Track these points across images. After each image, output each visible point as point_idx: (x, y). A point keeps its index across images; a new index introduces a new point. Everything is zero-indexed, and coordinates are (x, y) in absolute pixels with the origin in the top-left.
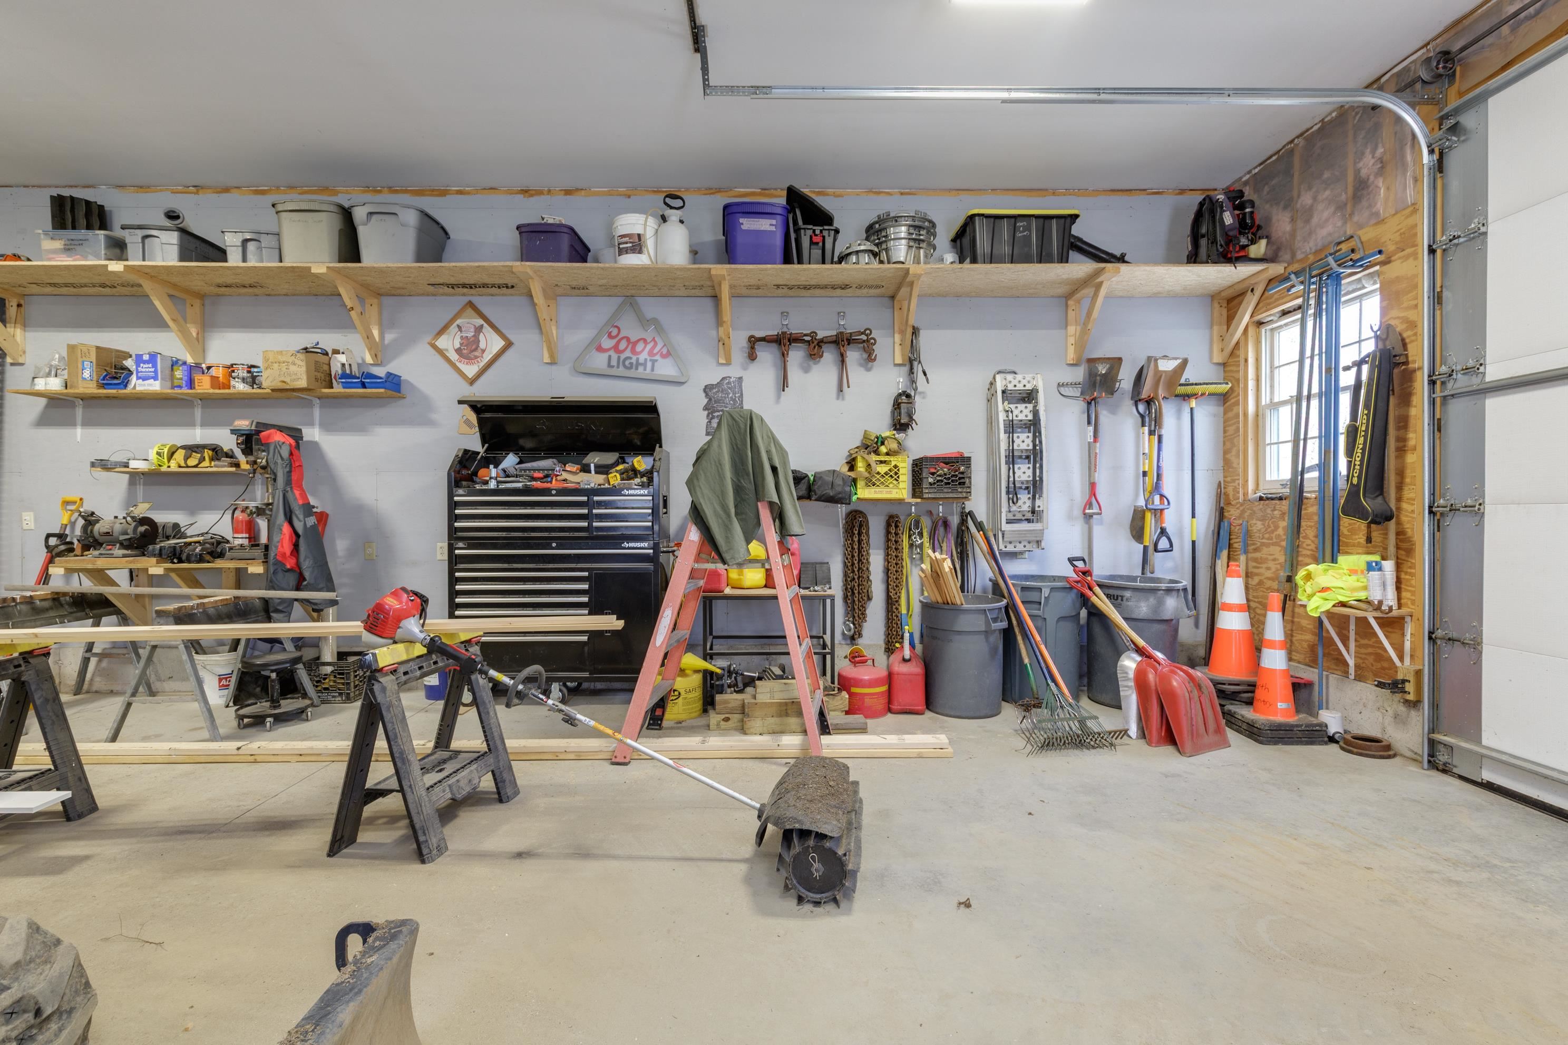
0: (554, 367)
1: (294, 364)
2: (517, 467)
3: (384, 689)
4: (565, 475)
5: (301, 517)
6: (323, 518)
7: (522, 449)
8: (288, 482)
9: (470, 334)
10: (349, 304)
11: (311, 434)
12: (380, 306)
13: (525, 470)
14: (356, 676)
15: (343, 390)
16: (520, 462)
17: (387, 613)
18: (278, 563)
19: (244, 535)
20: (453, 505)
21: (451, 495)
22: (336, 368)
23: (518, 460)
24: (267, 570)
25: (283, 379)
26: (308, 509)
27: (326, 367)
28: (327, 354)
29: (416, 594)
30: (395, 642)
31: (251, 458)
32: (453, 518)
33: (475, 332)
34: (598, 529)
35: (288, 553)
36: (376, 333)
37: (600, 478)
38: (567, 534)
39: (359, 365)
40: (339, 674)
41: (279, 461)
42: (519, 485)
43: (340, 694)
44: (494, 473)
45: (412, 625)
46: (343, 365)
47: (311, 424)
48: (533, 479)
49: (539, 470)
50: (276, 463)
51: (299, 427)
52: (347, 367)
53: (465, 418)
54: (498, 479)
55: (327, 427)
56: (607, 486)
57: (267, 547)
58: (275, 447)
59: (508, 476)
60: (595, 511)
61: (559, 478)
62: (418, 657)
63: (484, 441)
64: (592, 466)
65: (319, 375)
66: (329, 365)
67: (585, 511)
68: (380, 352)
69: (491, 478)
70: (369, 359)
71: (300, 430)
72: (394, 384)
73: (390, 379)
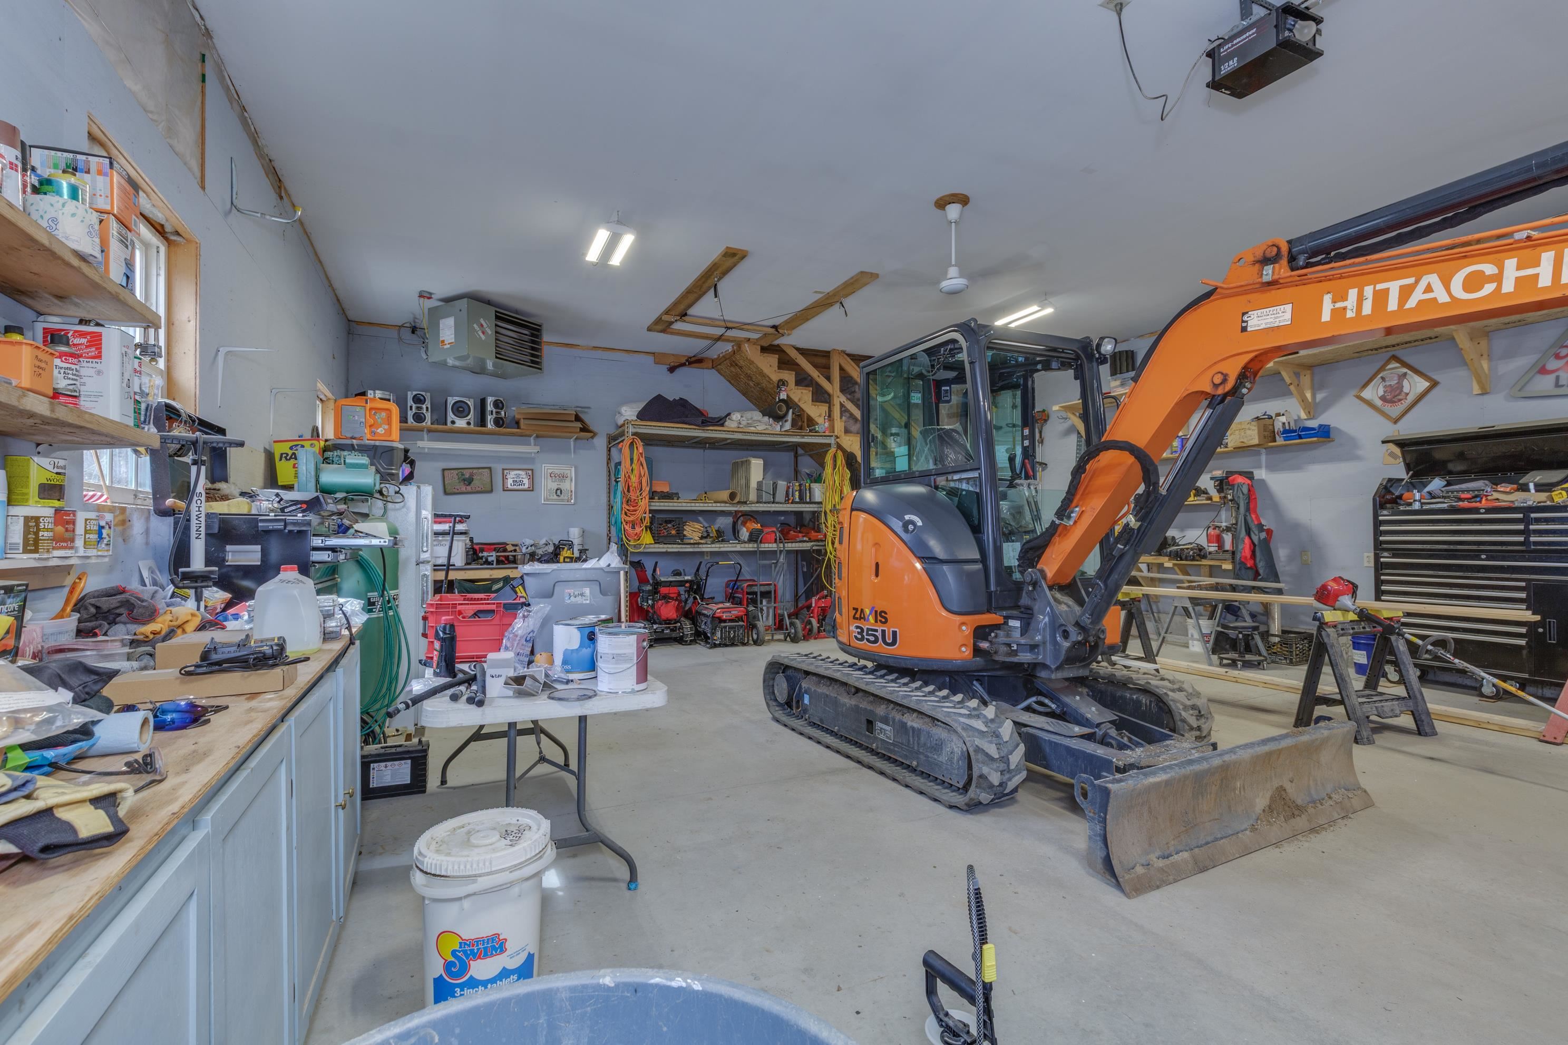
0: (1485, 397)
1: (1249, 429)
2: (1443, 489)
3: (1328, 635)
4: (1496, 495)
5: (1257, 532)
6: (1269, 532)
7: (1450, 473)
8: (1248, 509)
9: (1394, 383)
10: (1288, 380)
11: (1260, 474)
12: (1313, 375)
13: (1452, 492)
14: (1297, 648)
15: (1284, 443)
16: (1449, 484)
17: (1329, 592)
18: (1242, 563)
19: (1215, 545)
20: (1377, 523)
21: (1376, 516)
22: (1278, 426)
23: (1445, 483)
24: (1234, 567)
25: (1242, 440)
26: (1260, 527)
27: (1271, 427)
28: (1272, 418)
29: (1348, 581)
30: (1335, 609)
31: (1223, 495)
32: (1377, 533)
33: (1399, 379)
34: (1536, 543)
35: (1249, 557)
36: (1309, 395)
37: (1543, 496)
38: (1499, 548)
39: (1295, 421)
40: (1284, 644)
41: (1241, 496)
42: (1445, 505)
43: (1286, 659)
44: (1417, 496)
45: (1346, 600)
46: (1284, 424)
47: (1260, 467)
48: (1460, 499)
49: (1468, 491)
50: (1239, 497)
51: (1251, 470)
52: (1287, 425)
53: (1389, 451)
54: (1422, 501)
55: (1271, 468)
56: (1549, 503)
57: (1233, 553)
58: (1238, 486)
59: (1434, 498)
60: (1532, 527)
61: (1489, 498)
62: (1351, 621)
63: (1408, 467)
64: (1531, 486)
65: (1266, 433)
66: (1273, 425)
67: (1521, 527)
68: (1312, 409)
69: (1415, 501)
70: (1303, 415)
71: (1252, 473)
72: (1324, 433)
73: (1321, 429)
